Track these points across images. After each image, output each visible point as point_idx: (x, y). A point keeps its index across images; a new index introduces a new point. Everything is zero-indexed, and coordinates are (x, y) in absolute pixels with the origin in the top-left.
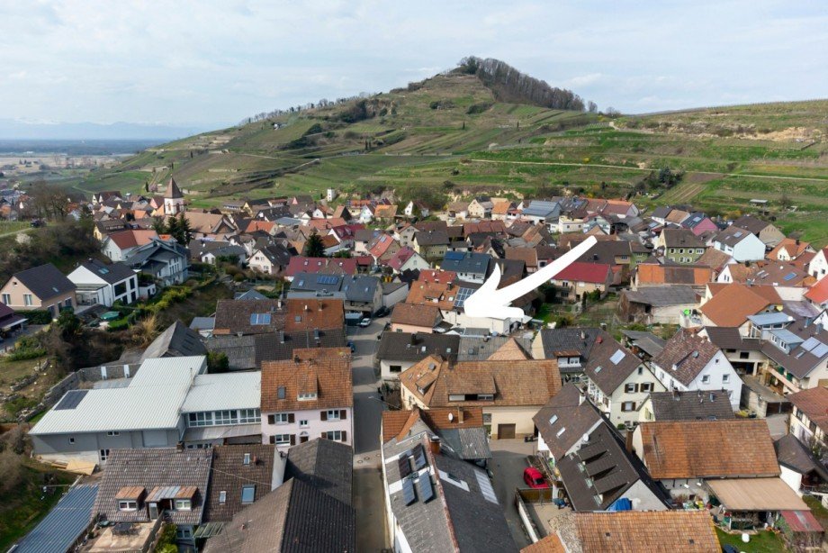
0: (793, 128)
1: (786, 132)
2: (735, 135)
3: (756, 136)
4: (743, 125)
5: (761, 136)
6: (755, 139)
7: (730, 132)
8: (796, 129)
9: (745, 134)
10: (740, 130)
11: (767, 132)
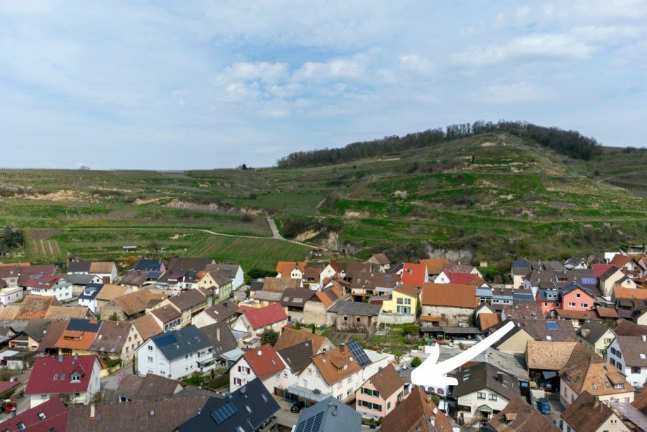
0: (63, 191)
1: (59, 194)
2: (16, 195)
3: (36, 196)
4: (23, 187)
5: (41, 197)
6: (36, 199)
7: (12, 193)
8: (65, 191)
9: (26, 195)
10: (21, 192)
11: (45, 193)
